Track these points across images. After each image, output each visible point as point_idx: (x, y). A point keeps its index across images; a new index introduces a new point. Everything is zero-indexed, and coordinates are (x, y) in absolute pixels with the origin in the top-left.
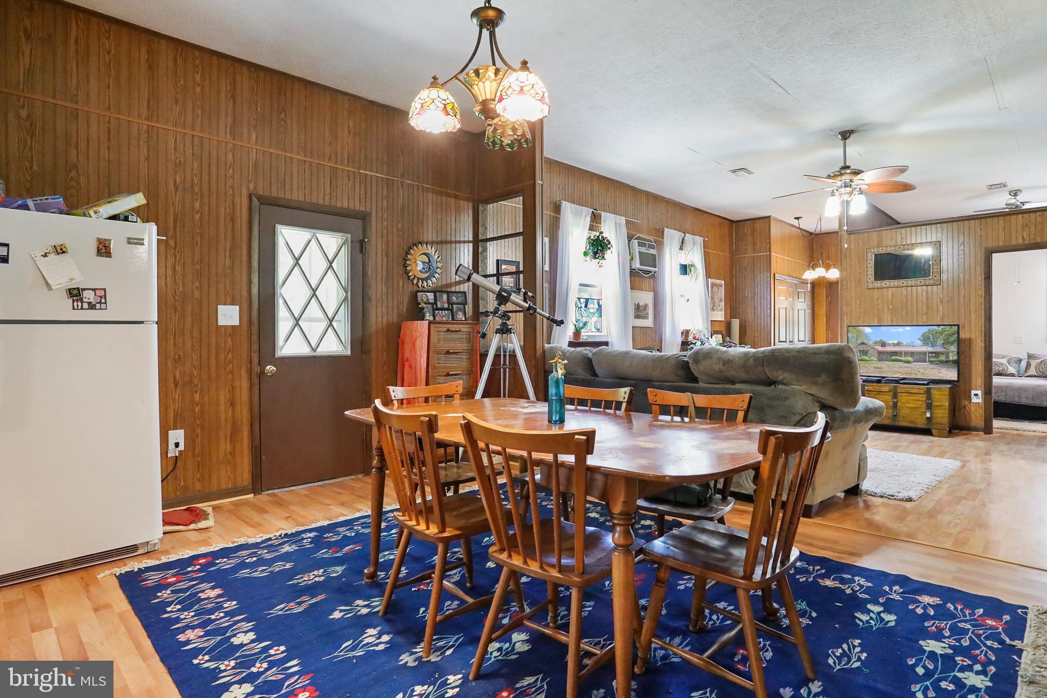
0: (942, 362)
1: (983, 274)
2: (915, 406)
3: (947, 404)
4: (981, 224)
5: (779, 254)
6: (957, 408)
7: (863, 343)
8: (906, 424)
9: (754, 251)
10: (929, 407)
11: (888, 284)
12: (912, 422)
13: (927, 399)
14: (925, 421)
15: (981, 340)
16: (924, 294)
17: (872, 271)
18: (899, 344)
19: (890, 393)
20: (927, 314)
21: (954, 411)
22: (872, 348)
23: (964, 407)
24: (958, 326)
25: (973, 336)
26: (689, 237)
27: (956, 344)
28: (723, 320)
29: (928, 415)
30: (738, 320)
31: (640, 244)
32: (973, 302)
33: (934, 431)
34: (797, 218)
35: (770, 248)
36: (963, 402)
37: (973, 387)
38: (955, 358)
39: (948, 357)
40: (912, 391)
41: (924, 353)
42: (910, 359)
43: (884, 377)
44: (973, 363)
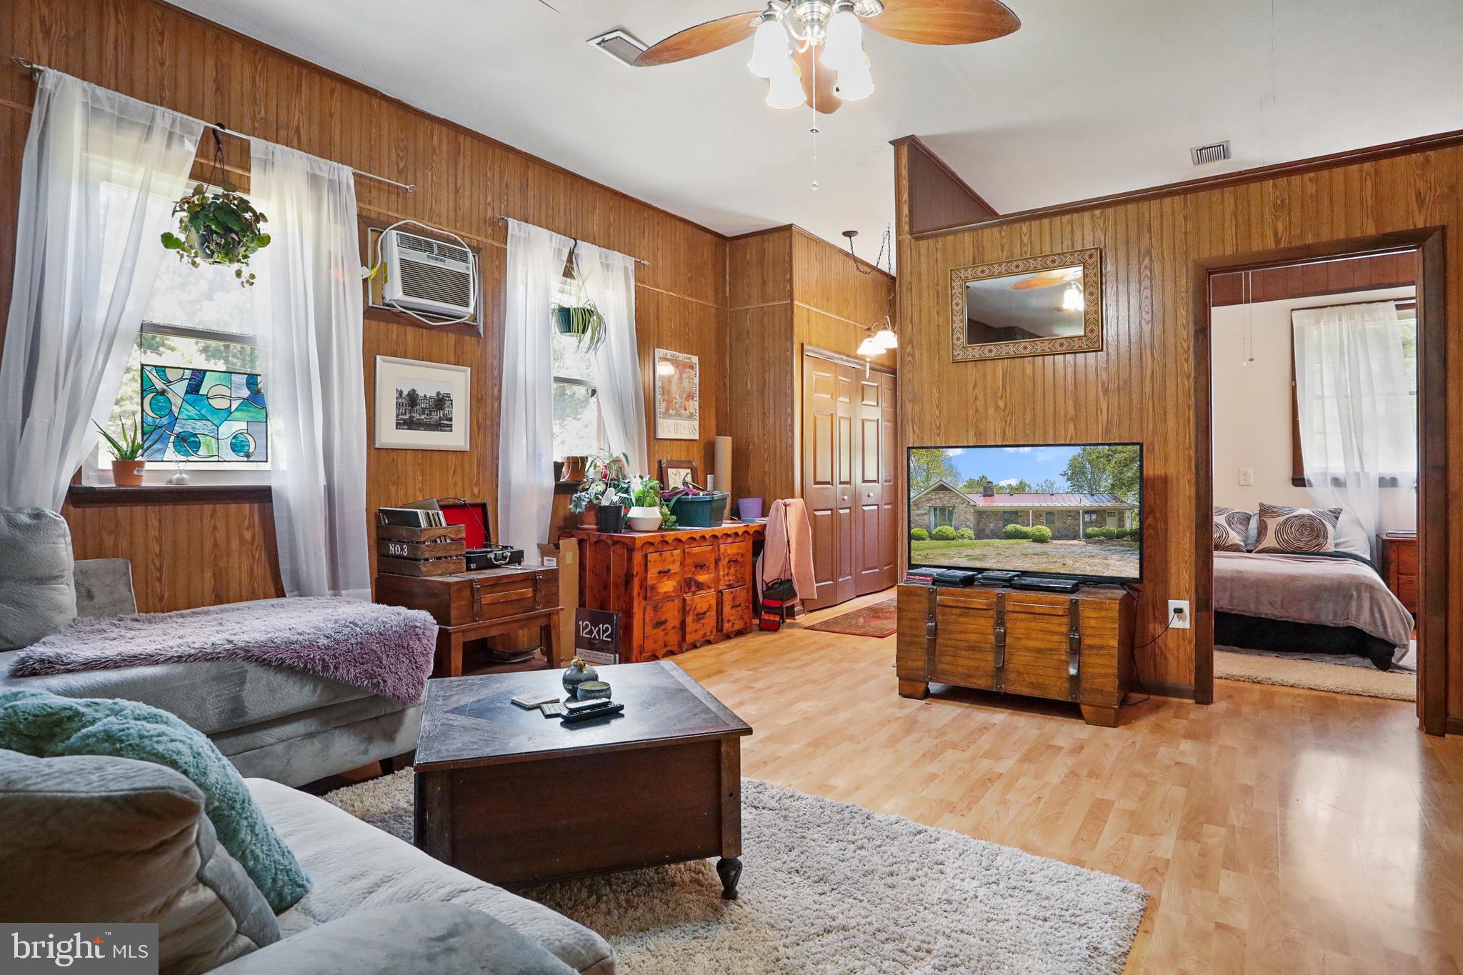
0: (1110, 537)
1: (1191, 324)
2: (1044, 645)
3: (1114, 643)
4: (1185, 204)
5: (816, 306)
6: (1137, 642)
7: (942, 488)
8: (1025, 691)
9: (764, 297)
10: (1076, 649)
11: (995, 351)
12: (1038, 686)
13: (1071, 630)
14: (1066, 685)
15: (1189, 482)
16: (1070, 370)
17: (962, 321)
18: (1020, 489)
19: (991, 613)
20: (1075, 420)
21: (1132, 648)
22: (964, 501)
23: (1154, 640)
24: (1141, 445)
25: (1172, 471)
26: (585, 249)
27: (1137, 487)
28: (697, 437)
29: (1073, 671)
30: (729, 439)
31: (404, 241)
32: (1171, 390)
33: (1085, 709)
34: (849, 234)
35: (791, 291)
36: (1151, 626)
37: (1173, 590)
38: (1136, 525)
39: (1121, 522)
40: (1037, 607)
41: (1073, 514)
42: (1046, 531)
43: (981, 570)
44: (1173, 537)
